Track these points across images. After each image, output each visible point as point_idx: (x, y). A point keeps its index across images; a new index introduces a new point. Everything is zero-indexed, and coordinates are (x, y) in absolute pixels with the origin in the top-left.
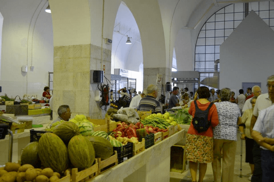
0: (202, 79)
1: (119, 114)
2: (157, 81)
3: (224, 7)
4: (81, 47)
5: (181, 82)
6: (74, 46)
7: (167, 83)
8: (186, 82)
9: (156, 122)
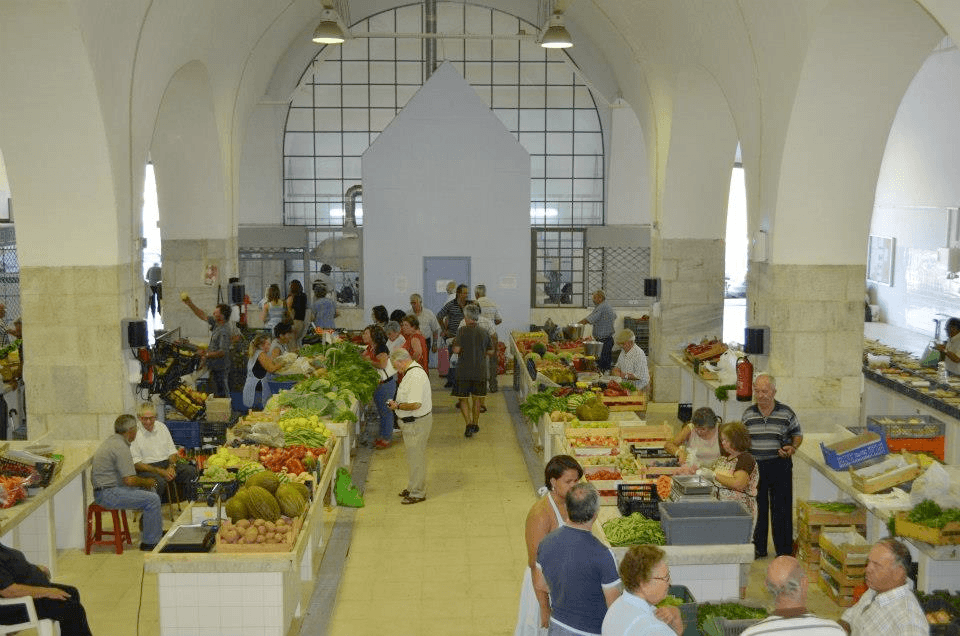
0: (312, 245)
1: (254, 434)
2: (203, 277)
3: (368, 18)
4: (93, 271)
5: (254, 256)
6: (76, 269)
7: (232, 280)
8: (271, 256)
9: (304, 436)
